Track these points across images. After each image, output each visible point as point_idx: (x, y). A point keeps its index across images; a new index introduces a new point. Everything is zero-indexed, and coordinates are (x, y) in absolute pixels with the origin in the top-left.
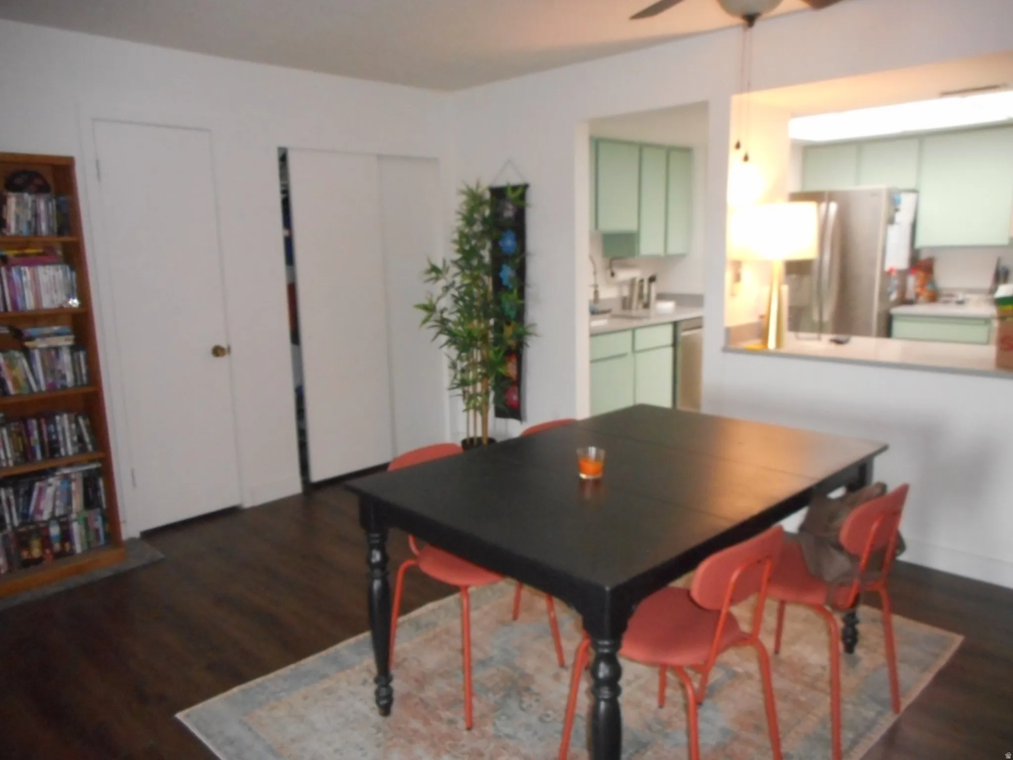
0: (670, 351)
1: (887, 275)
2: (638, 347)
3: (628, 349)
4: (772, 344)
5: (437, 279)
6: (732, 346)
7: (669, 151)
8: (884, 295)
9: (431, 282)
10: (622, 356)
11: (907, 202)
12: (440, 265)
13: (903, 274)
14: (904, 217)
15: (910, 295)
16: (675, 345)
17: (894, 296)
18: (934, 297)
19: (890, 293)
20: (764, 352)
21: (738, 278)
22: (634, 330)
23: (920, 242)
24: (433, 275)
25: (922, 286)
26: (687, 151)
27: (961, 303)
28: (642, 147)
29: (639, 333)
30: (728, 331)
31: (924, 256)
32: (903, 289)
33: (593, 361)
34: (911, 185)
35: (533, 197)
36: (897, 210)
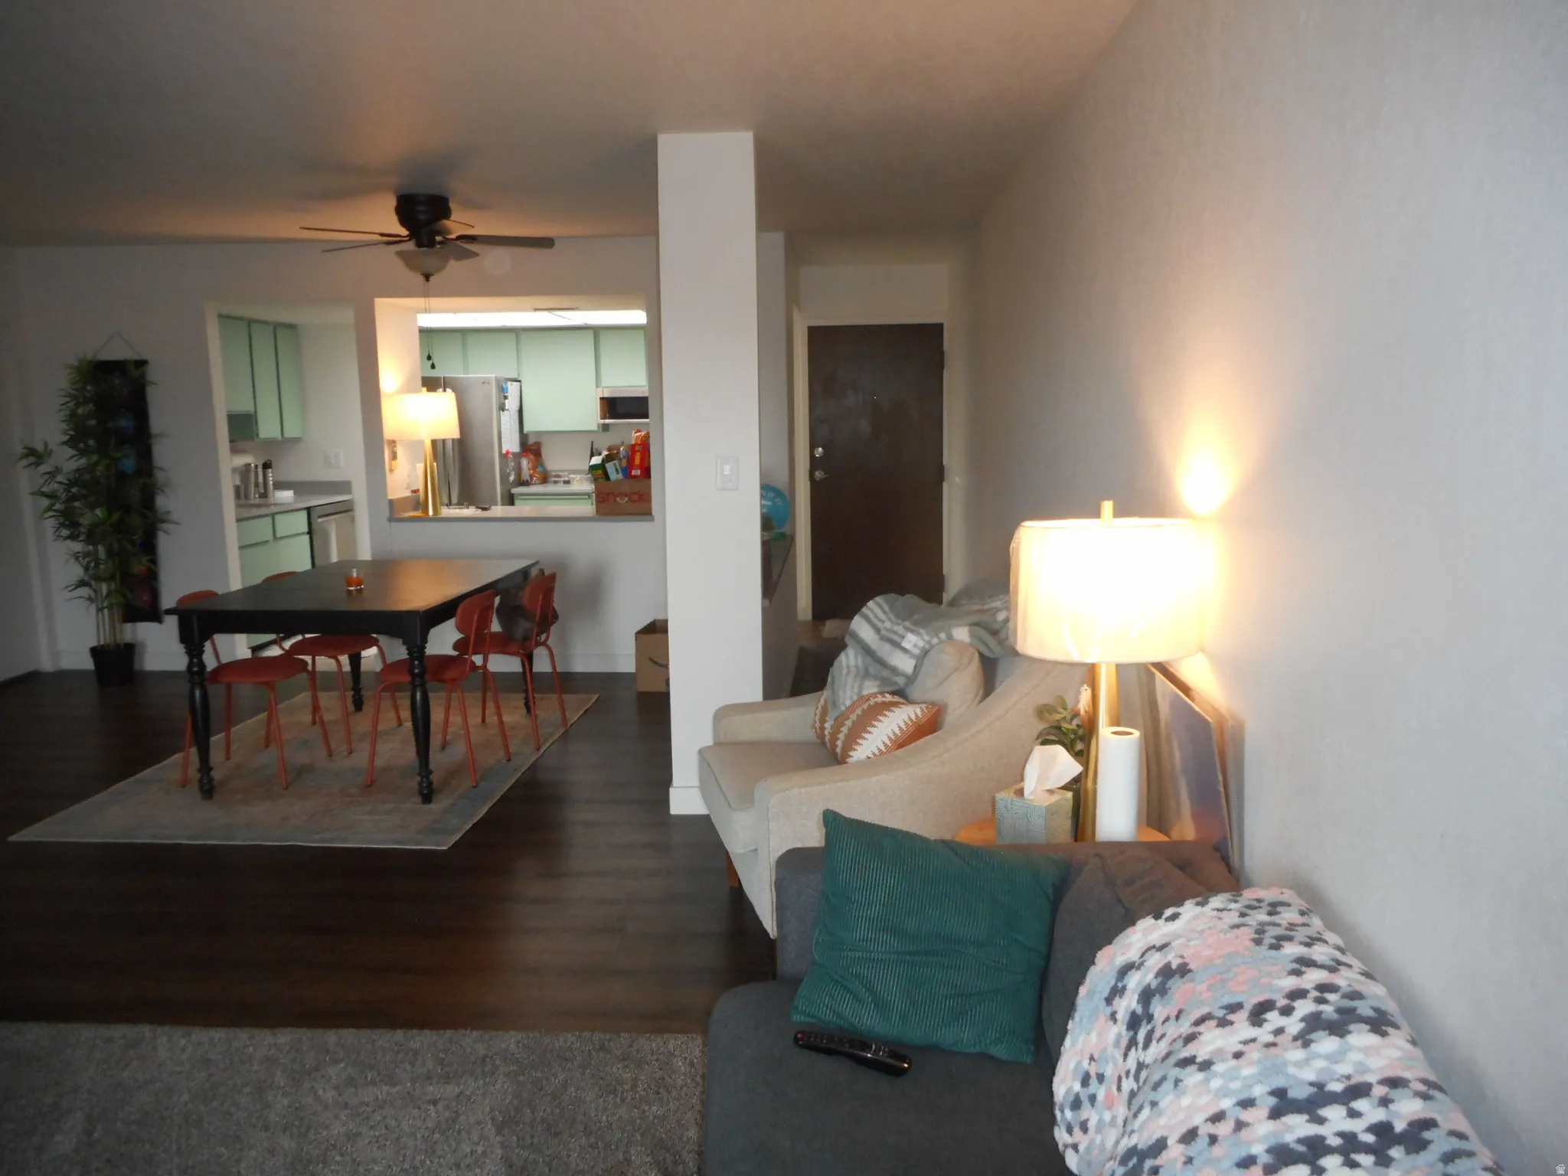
0: (307, 537)
1: (504, 457)
2: (278, 535)
3: (270, 537)
4: (431, 513)
5: (38, 464)
6: (396, 516)
7: (276, 327)
8: (504, 477)
9: (33, 467)
10: (266, 542)
11: (512, 389)
12: (40, 448)
13: (517, 457)
14: (512, 404)
15: (525, 476)
16: (310, 532)
17: (512, 478)
18: (545, 479)
19: (509, 474)
20: (424, 519)
21: (394, 456)
22: (273, 515)
23: (526, 429)
24: (31, 459)
25: (534, 468)
26: (292, 327)
27: (567, 482)
28: (250, 322)
29: (278, 518)
30: (391, 502)
31: (531, 440)
32: (519, 470)
33: (241, 548)
34: (514, 376)
35: (153, 374)
36: (506, 398)
